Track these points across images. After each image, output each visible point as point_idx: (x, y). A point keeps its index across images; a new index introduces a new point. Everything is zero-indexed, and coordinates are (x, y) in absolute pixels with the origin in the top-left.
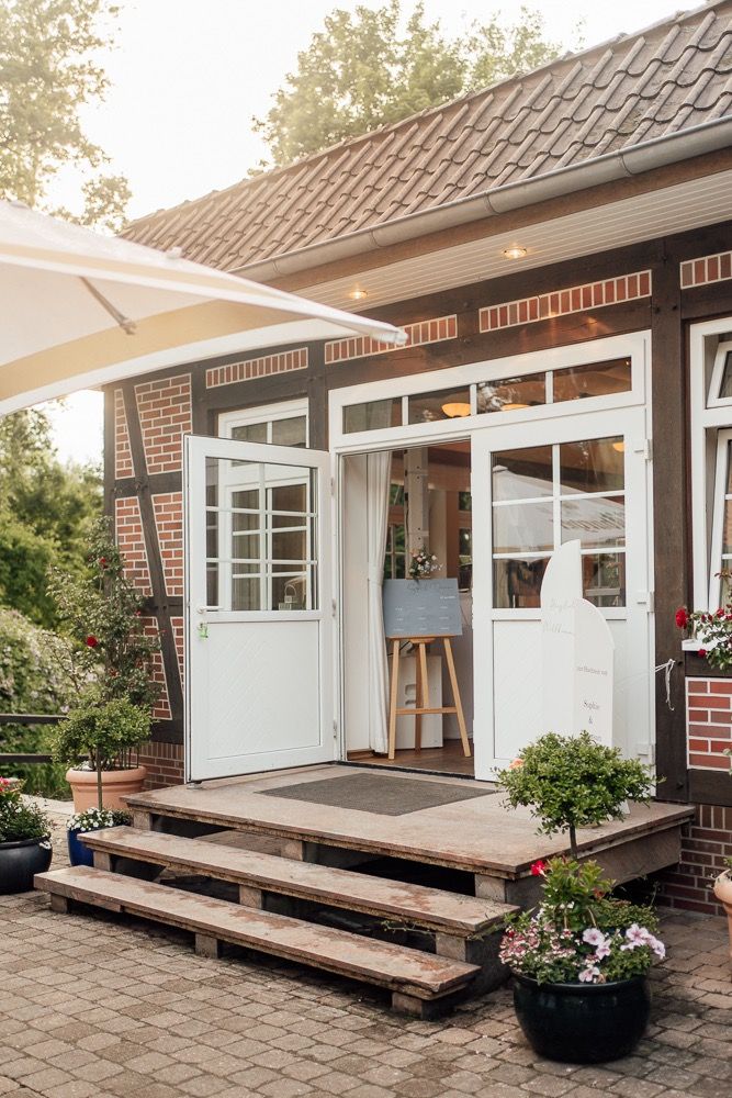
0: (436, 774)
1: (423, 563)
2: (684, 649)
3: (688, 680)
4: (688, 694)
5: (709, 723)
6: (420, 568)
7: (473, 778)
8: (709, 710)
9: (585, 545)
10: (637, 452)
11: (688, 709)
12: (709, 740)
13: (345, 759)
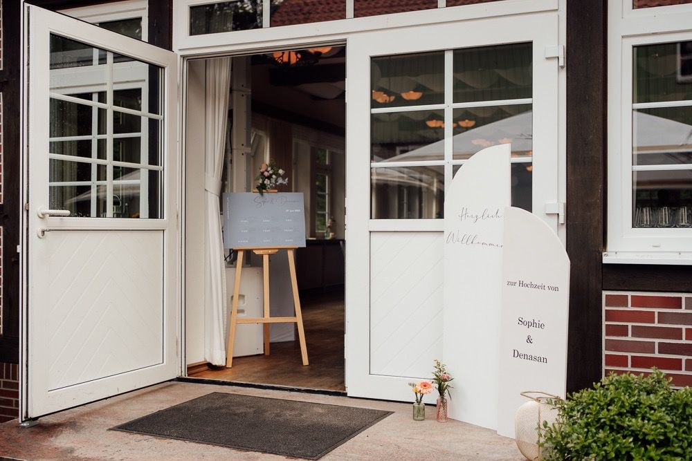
0: (299, 391)
1: (269, 177)
2: (604, 262)
3: (605, 293)
4: (604, 308)
5: (630, 338)
6: (267, 182)
7: (345, 395)
8: (630, 325)
9: (514, 153)
10: (547, 58)
11: (604, 323)
12: (629, 355)
13: (184, 375)
